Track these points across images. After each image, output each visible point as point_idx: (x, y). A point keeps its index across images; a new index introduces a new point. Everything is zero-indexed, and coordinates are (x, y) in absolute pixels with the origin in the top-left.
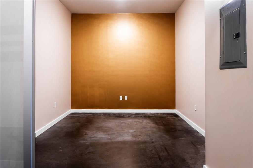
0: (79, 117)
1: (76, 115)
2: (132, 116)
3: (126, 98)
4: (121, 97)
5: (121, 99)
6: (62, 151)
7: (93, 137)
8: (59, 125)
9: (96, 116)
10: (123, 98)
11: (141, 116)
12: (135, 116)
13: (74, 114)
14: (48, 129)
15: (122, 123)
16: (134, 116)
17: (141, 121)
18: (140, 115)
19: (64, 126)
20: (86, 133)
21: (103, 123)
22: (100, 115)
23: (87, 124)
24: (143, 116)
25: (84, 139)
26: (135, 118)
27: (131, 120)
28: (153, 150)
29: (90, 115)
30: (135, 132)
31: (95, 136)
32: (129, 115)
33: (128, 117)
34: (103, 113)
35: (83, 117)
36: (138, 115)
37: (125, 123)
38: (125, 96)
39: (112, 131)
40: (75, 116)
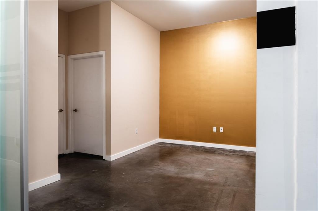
0: (164, 147)
1: (162, 145)
2: (225, 153)
3: (221, 130)
4: (215, 128)
5: (215, 130)
6: (123, 176)
7: (161, 169)
8: (138, 153)
9: (183, 148)
10: (218, 129)
11: (238, 155)
12: (230, 153)
13: (161, 144)
14: (126, 155)
15: (206, 159)
16: (228, 153)
17: (232, 160)
18: (237, 153)
19: (142, 155)
20: (158, 164)
21: (184, 157)
22: (187, 148)
23: (166, 155)
24: (241, 154)
25: (151, 169)
26: (228, 156)
27: (219, 158)
28: (217, 194)
29: (177, 146)
30: (213, 171)
31: (164, 168)
32: (222, 151)
33: (219, 153)
34: (193, 146)
35: (168, 147)
36: (235, 153)
37: (209, 160)
38: (221, 128)
39: (186, 166)
40: (160, 145)
